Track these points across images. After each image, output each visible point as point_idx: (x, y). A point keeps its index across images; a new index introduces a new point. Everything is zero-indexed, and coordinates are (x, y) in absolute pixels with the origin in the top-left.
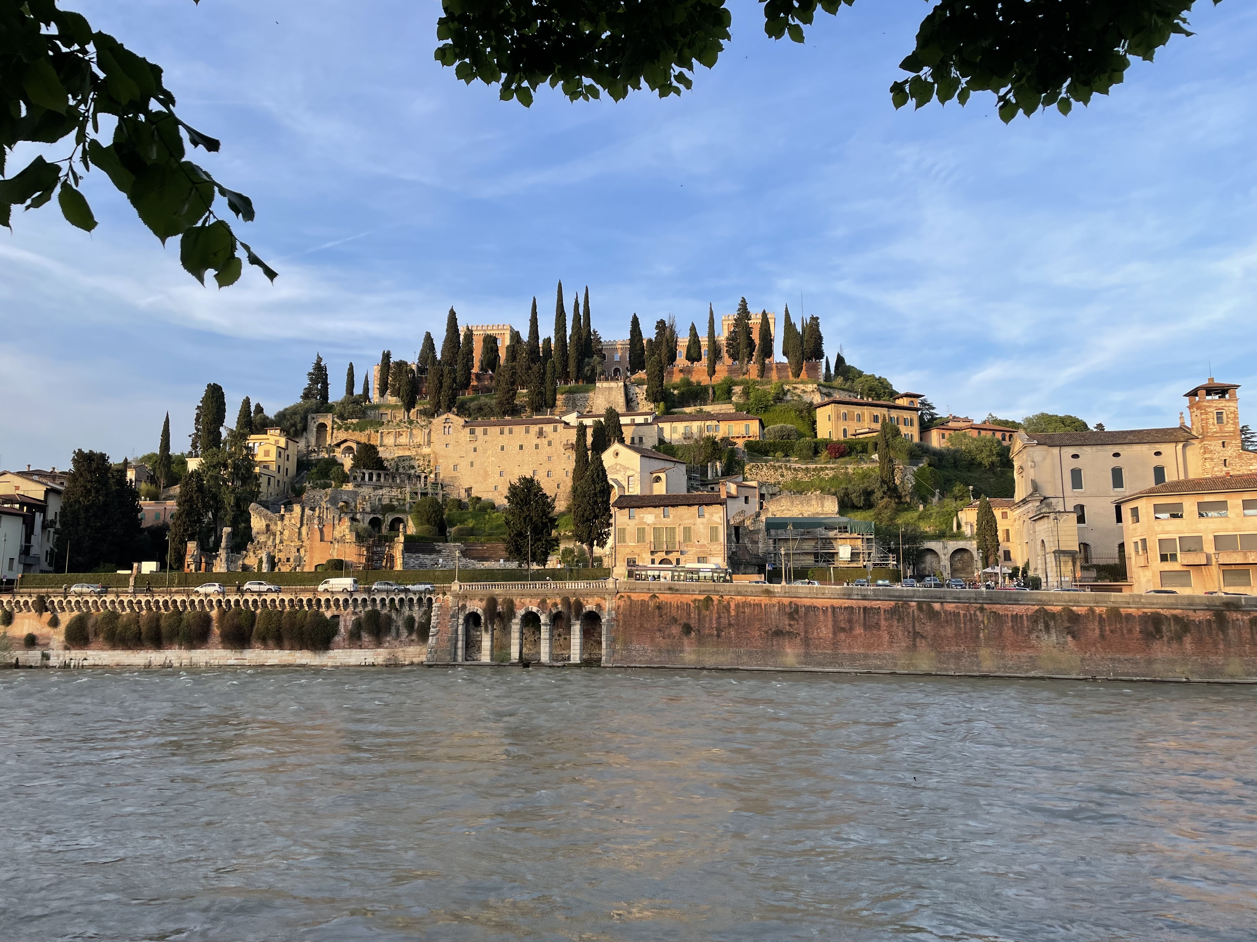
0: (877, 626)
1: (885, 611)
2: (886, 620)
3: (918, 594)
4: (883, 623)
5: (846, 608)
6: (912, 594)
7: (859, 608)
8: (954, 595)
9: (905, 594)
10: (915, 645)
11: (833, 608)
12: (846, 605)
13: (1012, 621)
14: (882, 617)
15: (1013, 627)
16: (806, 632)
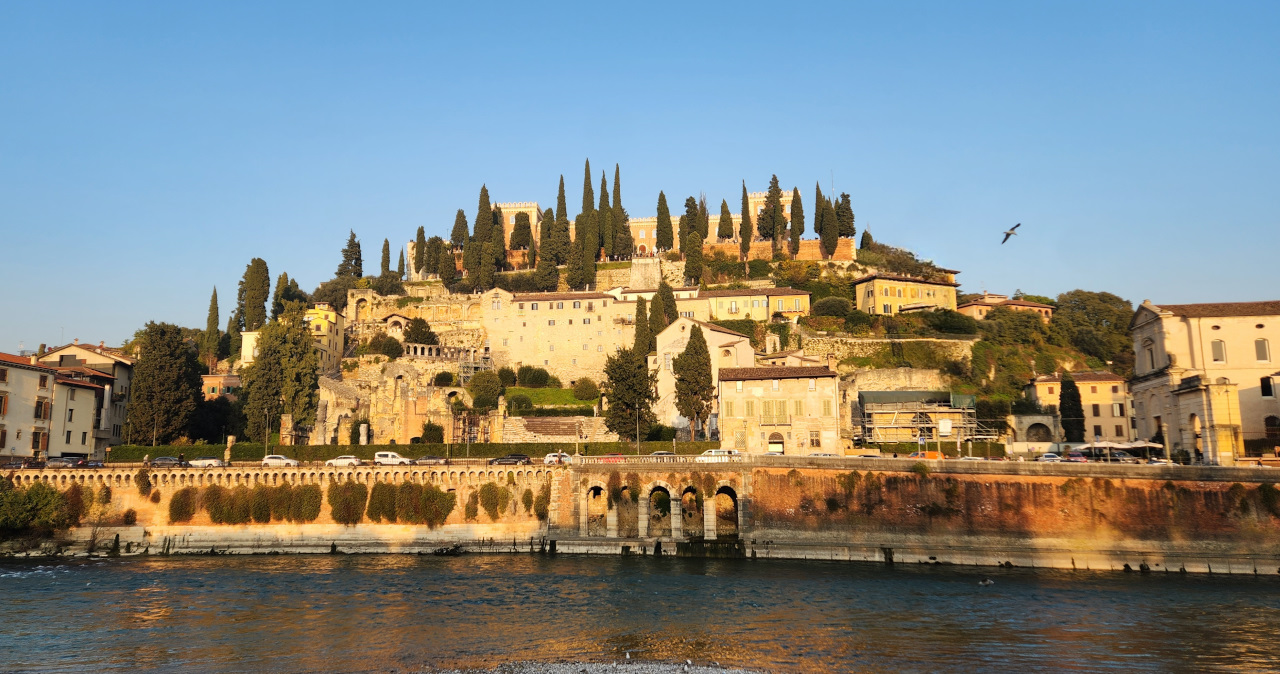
0: (1049, 503)
1: (1057, 487)
2: (1058, 496)
3: (1094, 470)
4: (1056, 500)
5: (1012, 485)
6: (1087, 470)
7: (1028, 484)
8: (1136, 471)
9: (1080, 470)
10: (1094, 524)
11: (998, 484)
12: (1013, 481)
13: (1206, 498)
14: (1055, 494)
15: (1206, 505)
16: (968, 509)
